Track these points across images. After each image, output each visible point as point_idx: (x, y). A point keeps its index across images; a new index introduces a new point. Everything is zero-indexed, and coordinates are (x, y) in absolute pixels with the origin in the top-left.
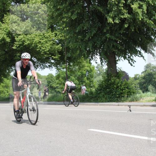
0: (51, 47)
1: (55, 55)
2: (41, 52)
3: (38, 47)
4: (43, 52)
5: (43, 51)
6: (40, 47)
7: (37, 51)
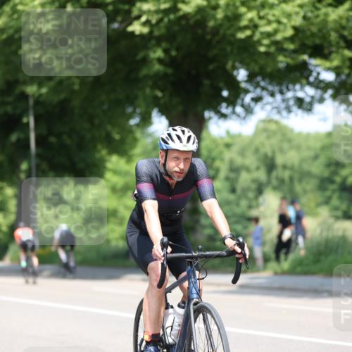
0: (305, 18)
1: (331, 53)
2: (259, 43)
3: (244, 23)
4: (268, 46)
5: (266, 42)
6: (251, 20)
7: (241, 40)
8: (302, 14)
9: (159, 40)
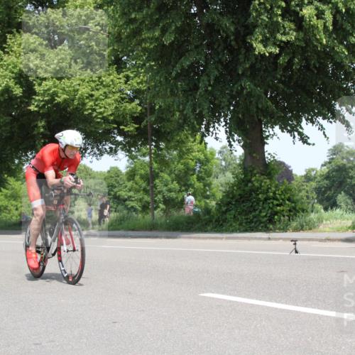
0: (116, 108)
1: (127, 125)
2: (96, 117)
3: (88, 107)
5: (100, 116)
6: (91, 106)
7: (85, 116)
8: (115, 105)
9: (43, 116)
